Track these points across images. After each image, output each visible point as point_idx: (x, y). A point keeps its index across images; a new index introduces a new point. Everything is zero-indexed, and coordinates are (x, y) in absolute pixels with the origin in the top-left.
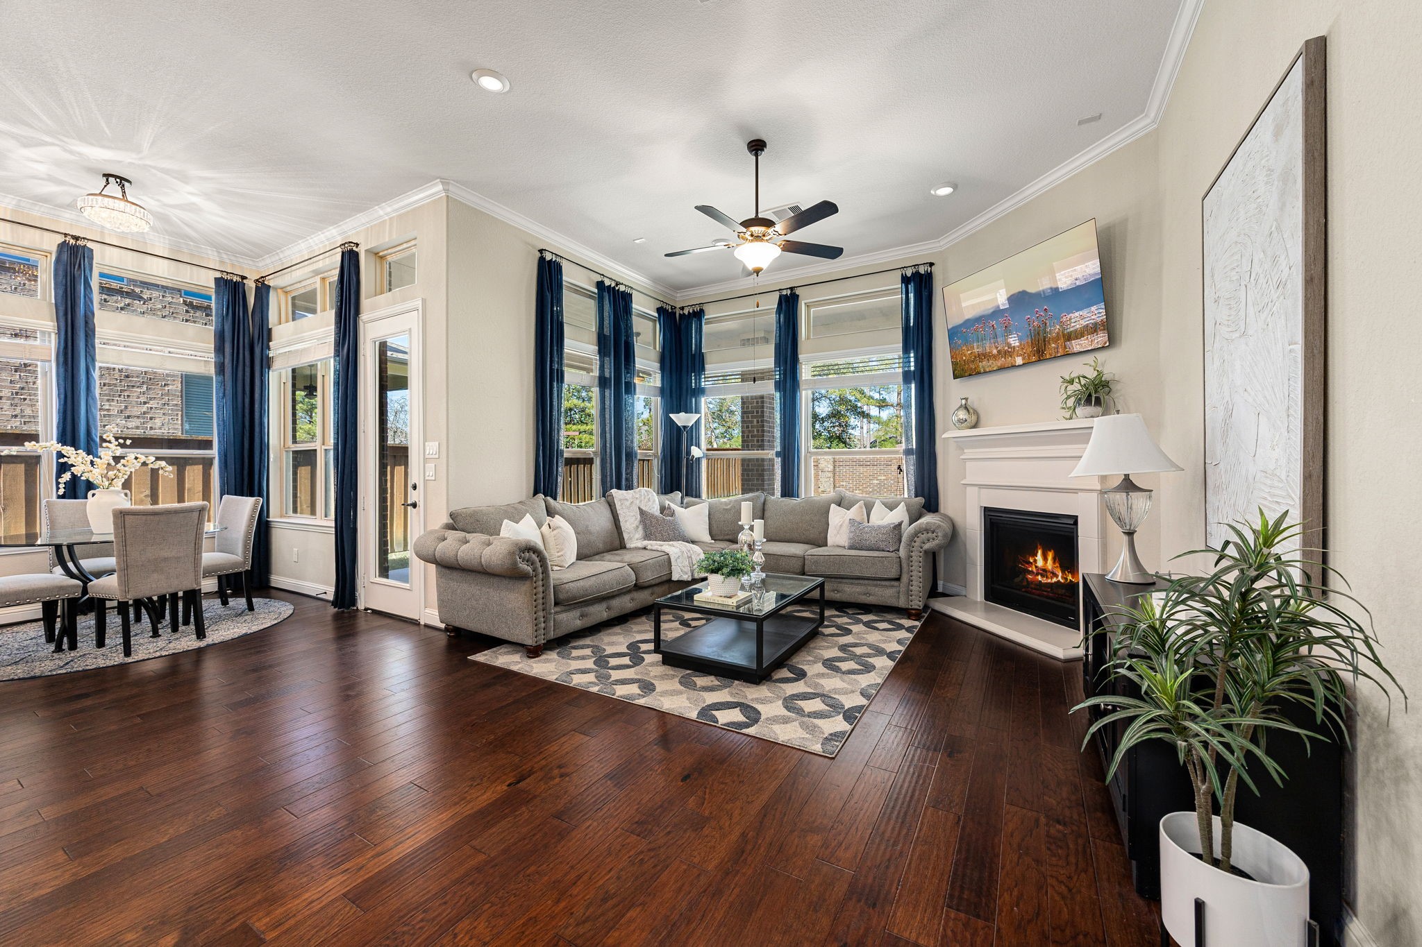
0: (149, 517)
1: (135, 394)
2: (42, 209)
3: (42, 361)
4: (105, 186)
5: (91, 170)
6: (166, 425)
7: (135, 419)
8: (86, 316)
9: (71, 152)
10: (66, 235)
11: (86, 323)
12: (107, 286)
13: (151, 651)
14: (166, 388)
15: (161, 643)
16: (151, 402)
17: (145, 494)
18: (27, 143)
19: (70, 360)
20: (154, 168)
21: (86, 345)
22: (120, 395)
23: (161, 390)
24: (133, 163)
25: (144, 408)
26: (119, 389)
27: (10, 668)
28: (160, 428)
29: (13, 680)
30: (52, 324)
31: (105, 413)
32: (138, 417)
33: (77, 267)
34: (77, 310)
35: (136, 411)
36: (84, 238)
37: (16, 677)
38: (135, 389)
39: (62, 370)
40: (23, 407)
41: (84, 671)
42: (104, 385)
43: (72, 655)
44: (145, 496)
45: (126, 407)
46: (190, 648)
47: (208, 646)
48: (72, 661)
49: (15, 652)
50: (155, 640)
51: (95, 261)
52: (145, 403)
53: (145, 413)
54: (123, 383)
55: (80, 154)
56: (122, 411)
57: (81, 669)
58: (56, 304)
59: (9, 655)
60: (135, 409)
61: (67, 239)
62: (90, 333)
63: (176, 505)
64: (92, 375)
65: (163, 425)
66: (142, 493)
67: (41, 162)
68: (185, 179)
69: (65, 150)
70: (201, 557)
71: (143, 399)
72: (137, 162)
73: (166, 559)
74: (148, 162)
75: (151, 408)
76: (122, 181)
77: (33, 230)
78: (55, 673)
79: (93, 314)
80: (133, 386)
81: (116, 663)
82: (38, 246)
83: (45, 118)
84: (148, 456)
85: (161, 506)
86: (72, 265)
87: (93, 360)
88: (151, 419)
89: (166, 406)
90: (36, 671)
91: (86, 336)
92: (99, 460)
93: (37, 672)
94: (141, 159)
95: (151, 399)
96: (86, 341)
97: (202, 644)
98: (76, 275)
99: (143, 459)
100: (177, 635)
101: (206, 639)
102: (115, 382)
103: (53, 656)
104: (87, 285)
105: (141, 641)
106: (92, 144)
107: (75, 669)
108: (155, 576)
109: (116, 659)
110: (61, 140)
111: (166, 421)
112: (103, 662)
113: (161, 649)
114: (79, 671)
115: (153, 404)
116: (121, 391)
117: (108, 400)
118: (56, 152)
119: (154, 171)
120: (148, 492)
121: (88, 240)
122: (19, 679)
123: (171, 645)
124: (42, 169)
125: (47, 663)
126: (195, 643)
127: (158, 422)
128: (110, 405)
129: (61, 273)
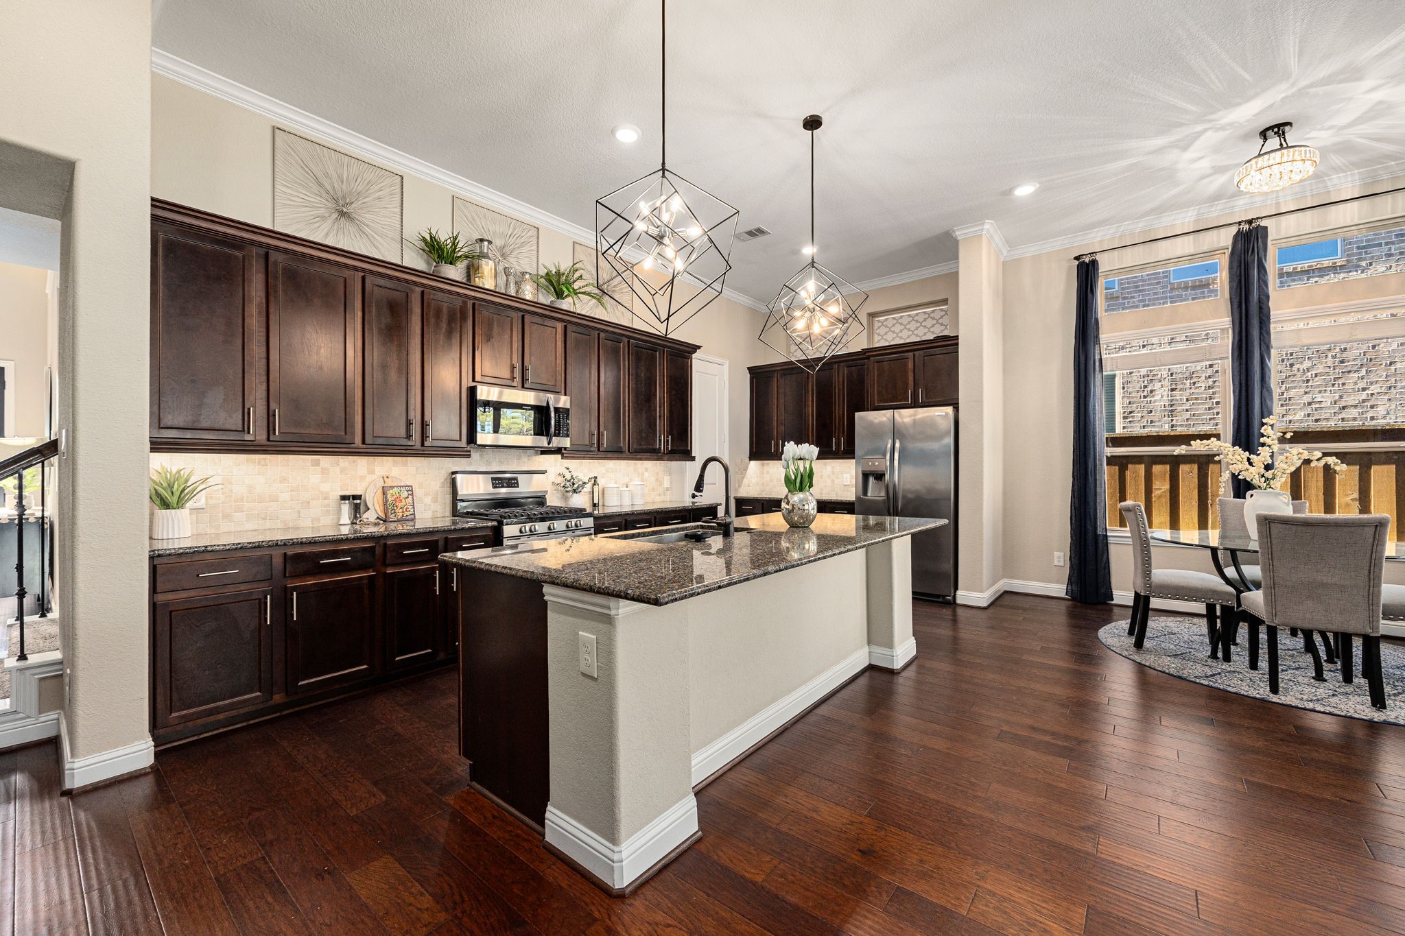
0: (1301, 528)
1: (1351, 381)
2: (1218, 208)
3: (1221, 359)
4: (1263, 145)
5: (1246, 137)
6: (1392, 413)
7: (1352, 410)
8: (1260, 301)
9: (1223, 128)
10: (1239, 223)
11: (1261, 308)
12: (1318, 266)
13: (1305, 697)
14: (1393, 367)
15: (1322, 691)
16: (1372, 387)
17: (1352, 496)
18: (1185, 145)
19: (1244, 354)
20: (1311, 86)
21: (1261, 333)
22: (1333, 385)
23: (1384, 371)
24: (1286, 97)
25: (1364, 396)
26: (1333, 377)
27: (1169, 658)
28: (1384, 418)
29: (1164, 672)
30: (1228, 319)
31: (1318, 406)
32: (1356, 407)
33: (1250, 252)
34: (1250, 297)
35: (1352, 400)
36: (1257, 218)
37: (1167, 671)
38: (1352, 375)
39: (1237, 364)
41: (1223, 690)
42: (1316, 376)
43: (1223, 667)
44: (1352, 500)
45: (1341, 397)
46: (1356, 716)
47: (1385, 723)
48: (1219, 674)
49: (1182, 644)
50: (1317, 684)
51: (1270, 238)
52: (1364, 389)
53: (1364, 401)
54: (1337, 371)
55: (1231, 124)
56: (1335, 402)
57: (1221, 687)
58: (1231, 298)
59: (1175, 645)
60: (1352, 397)
61: (1241, 227)
62: (1264, 318)
63: (1322, 515)
64: (1267, 365)
65: (1388, 413)
66: (1347, 495)
67: (1202, 157)
68: (1354, 73)
69: (1218, 130)
70: (1379, 592)
71: (1361, 385)
72: (1289, 93)
73: (1324, 585)
74: (1302, 83)
75: (1372, 394)
76: (1279, 129)
77: (1210, 233)
78: (1198, 681)
79: (1268, 297)
80: (1349, 372)
81: (1258, 696)
82: (1215, 246)
83: (1189, 106)
84: (1314, 452)
85: (1339, 515)
86: (1246, 251)
87: (1268, 347)
88: (1372, 407)
89: (1393, 389)
90: (1185, 671)
91: (1261, 323)
92: (1255, 456)
93: (1185, 673)
94: (1293, 85)
95: (1372, 383)
96: (1261, 328)
97: (1377, 716)
98: (1250, 262)
99: (1306, 455)
100: (1349, 689)
101: (1387, 712)
102: (1328, 370)
103: (1206, 661)
104: (1262, 269)
105: (1300, 679)
106: (1239, 104)
107: (1216, 685)
108: (1310, 603)
109: (1261, 691)
110: (1210, 121)
111: (1393, 407)
112: (1247, 688)
113: (1318, 700)
114: (1219, 689)
115: (1374, 389)
117: (1320, 392)
118: (1211, 138)
119: (1314, 90)
120: (1356, 495)
121: (1262, 218)
122: (1169, 674)
123: (1332, 700)
124: (1205, 165)
125: (1199, 667)
126: (1367, 710)
127: (1381, 410)
128: (1322, 397)
129: (1235, 264)
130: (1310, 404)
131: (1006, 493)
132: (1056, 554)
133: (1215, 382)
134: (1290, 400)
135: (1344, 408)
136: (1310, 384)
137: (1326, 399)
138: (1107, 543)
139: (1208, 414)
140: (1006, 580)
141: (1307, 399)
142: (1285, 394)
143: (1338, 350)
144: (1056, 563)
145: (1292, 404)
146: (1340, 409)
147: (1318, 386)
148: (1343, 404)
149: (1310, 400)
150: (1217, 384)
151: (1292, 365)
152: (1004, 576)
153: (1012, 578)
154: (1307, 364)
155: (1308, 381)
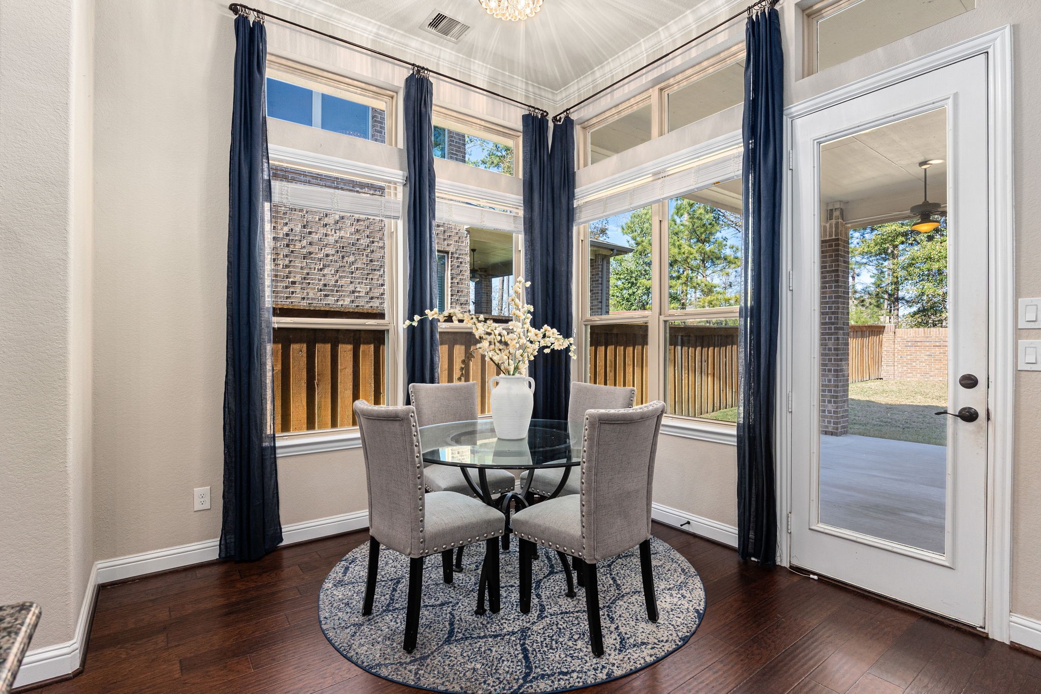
8: (429, 162)
10: (413, 65)
11: (429, 170)
19: (418, 214)
21: (429, 197)
26: (366, 272)
33: (423, 103)
36: (427, 69)
38: (376, 272)
40: (309, 290)
42: (357, 270)
56: (368, 292)
61: (414, 70)
62: (432, 182)
80: (375, 270)
91: (429, 186)
96: (429, 192)
98: (423, 113)
102: (363, 266)
116: (368, 274)
117: (359, 283)
121: (429, 71)
128: (360, 287)
129: (411, 111)
130: (353, 292)
131: (96, 395)
132: (198, 491)
133: (290, 261)
134: (342, 287)
135: (372, 298)
136: (353, 275)
137: (362, 289)
138: (275, 458)
139: (285, 293)
140: (100, 564)
141: (351, 288)
142: (339, 282)
143: (369, 251)
144: (198, 507)
145: (343, 291)
146: (370, 299)
147: (358, 278)
148: (371, 295)
149: (353, 289)
150: (292, 264)
151: (343, 257)
152: (96, 558)
153: (114, 555)
154: (352, 259)
155: (352, 273)
